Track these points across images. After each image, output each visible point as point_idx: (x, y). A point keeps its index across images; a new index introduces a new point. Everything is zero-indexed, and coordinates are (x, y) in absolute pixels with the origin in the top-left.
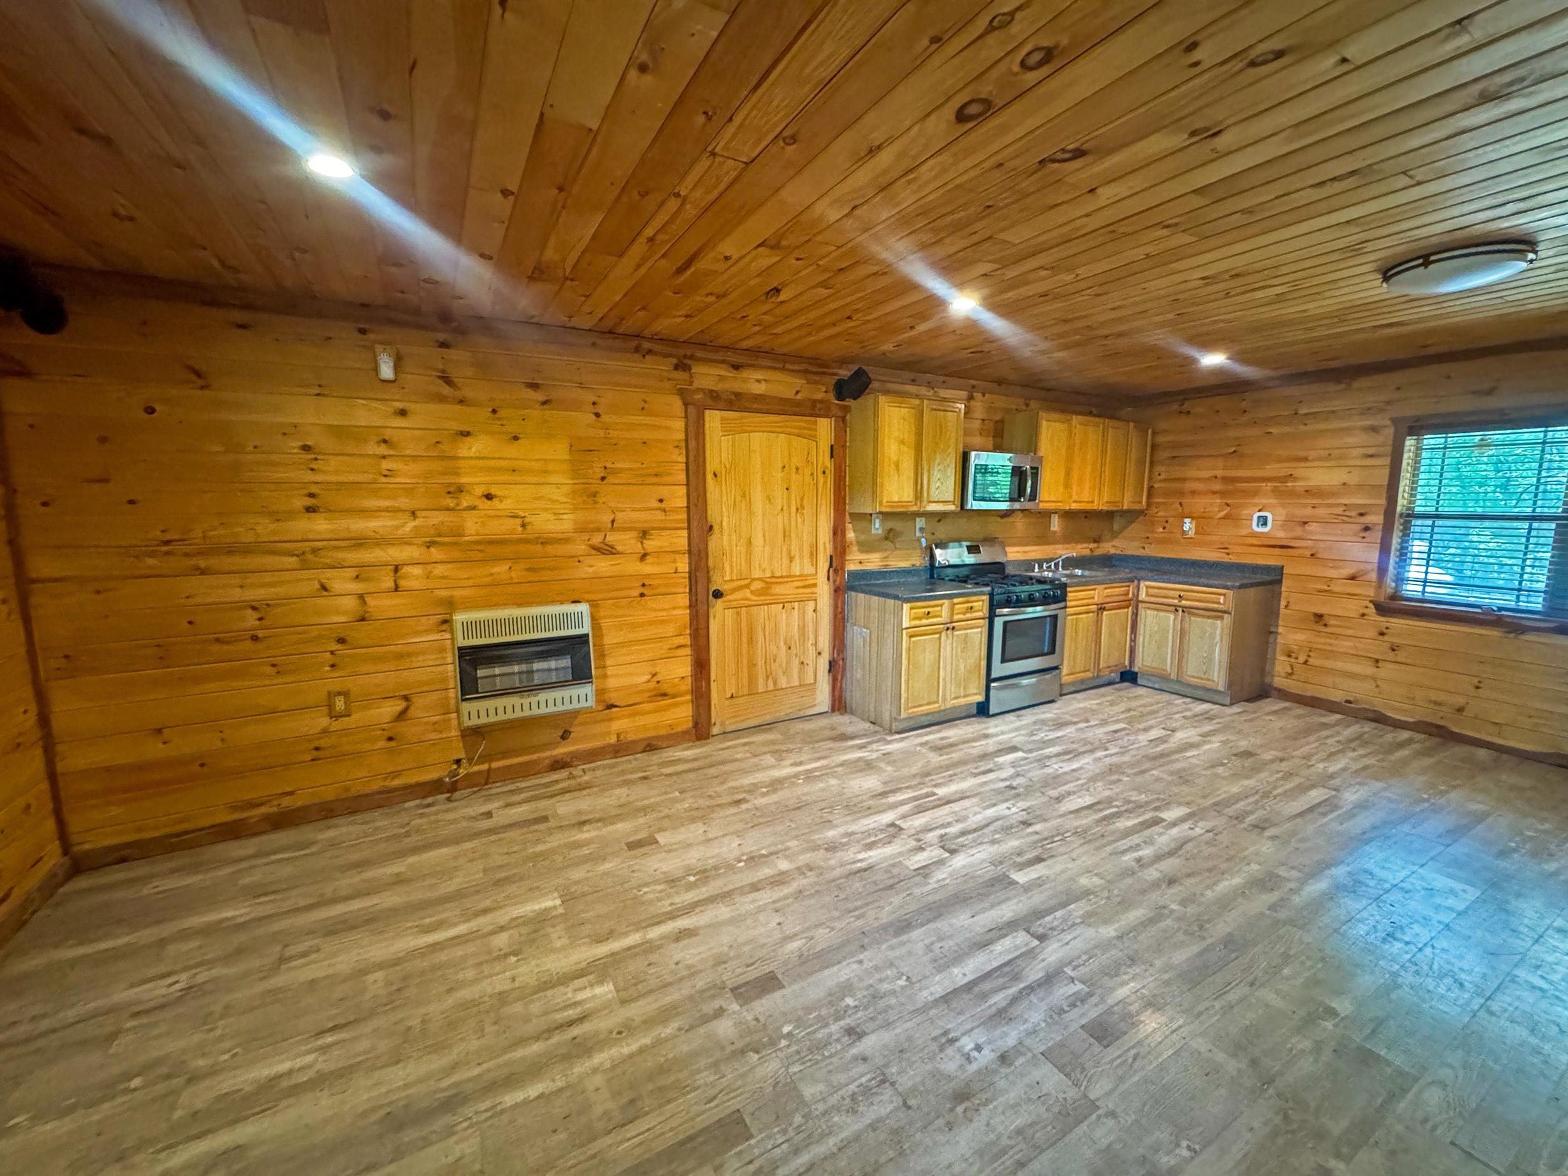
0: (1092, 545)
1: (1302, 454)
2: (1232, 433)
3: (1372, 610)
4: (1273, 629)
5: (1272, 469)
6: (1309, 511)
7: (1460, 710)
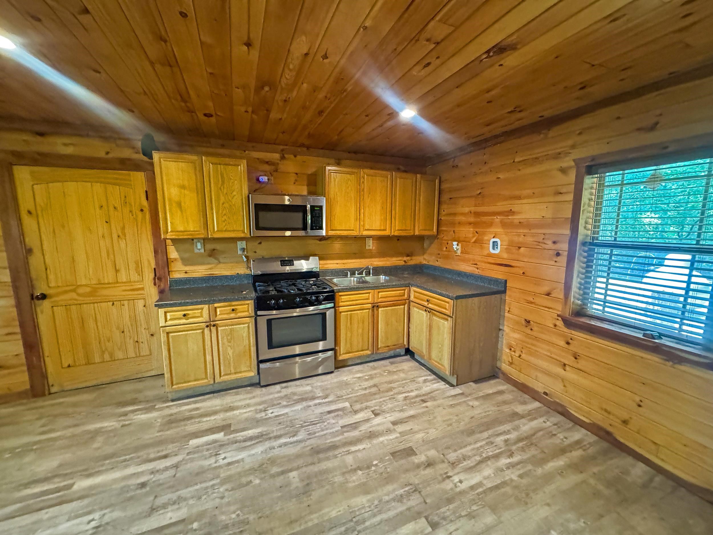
0: (405, 259)
1: (517, 193)
2: (479, 179)
3: (560, 323)
4: (501, 328)
5: (502, 206)
6: (521, 239)
7: (625, 422)
